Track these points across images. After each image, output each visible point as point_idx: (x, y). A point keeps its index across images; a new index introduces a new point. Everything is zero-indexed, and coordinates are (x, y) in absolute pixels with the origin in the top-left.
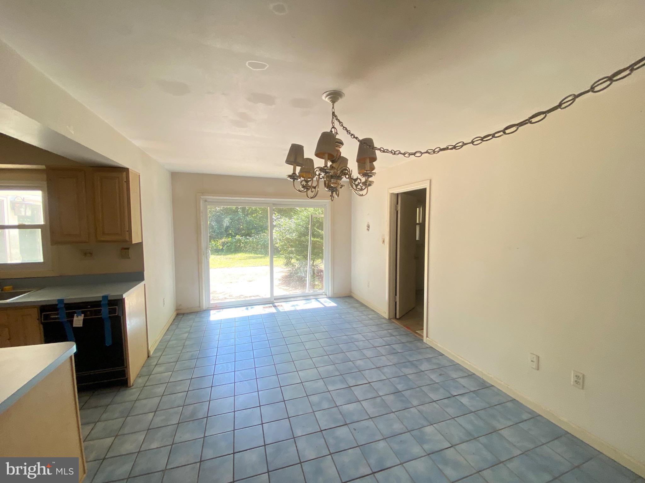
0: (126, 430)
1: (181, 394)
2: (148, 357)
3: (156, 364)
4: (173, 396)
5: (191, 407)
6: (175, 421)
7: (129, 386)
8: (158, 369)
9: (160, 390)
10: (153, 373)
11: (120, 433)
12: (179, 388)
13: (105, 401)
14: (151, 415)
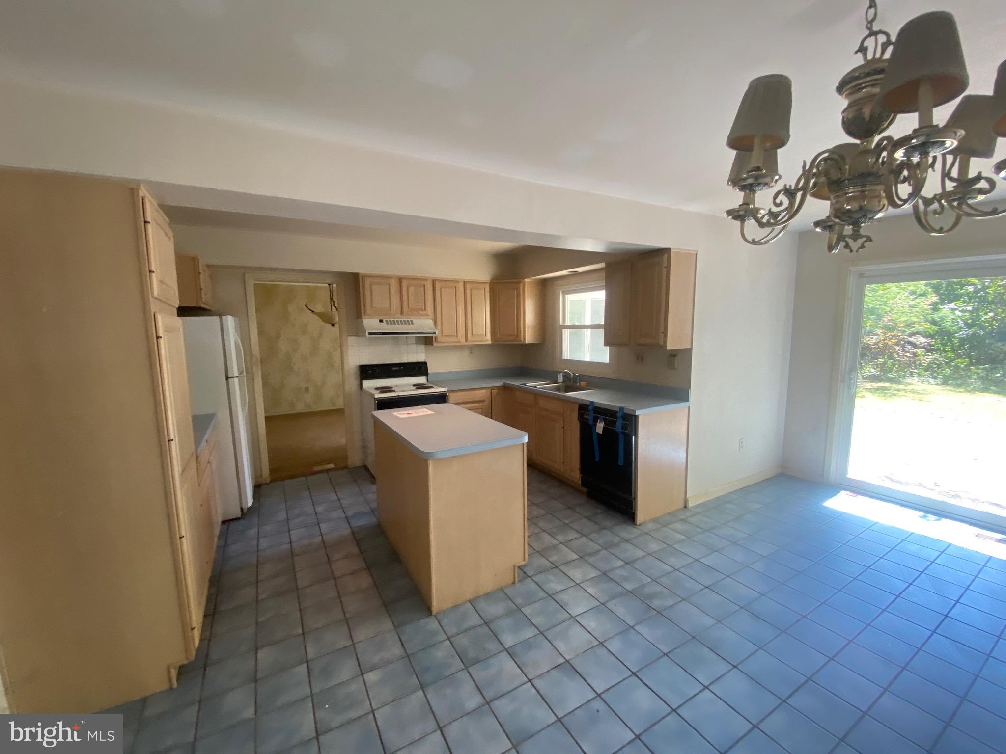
0: (591, 559)
1: (666, 567)
2: (685, 507)
3: (683, 520)
4: (658, 562)
5: (658, 588)
6: (629, 586)
7: (638, 524)
8: (678, 526)
9: (654, 547)
10: (670, 526)
11: (586, 558)
12: (672, 560)
13: (607, 523)
14: (621, 563)
